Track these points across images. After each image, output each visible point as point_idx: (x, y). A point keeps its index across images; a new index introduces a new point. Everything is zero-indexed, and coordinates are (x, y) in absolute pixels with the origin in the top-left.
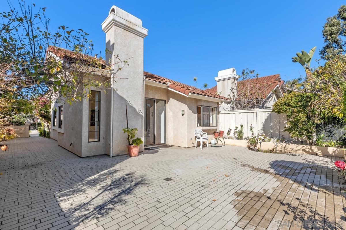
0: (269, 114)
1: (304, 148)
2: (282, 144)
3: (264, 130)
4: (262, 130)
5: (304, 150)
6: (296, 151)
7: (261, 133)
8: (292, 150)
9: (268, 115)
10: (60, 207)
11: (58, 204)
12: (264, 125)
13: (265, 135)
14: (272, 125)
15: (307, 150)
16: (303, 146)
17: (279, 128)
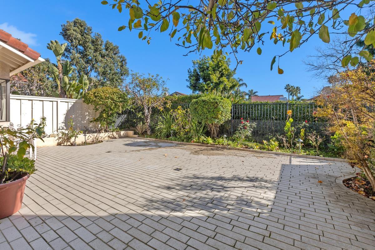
0: (72, 105)
1: (109, 135)
2: (94, 134)
3: (65, 123)
4: (63, 123)
5: (109, 137)
6: (104, 138)
7: (62, 127)
8: (101, 138)
9: (70, 106)
10: (276, 195)
11: (275, 198)
12: (65, 118)
13: (65, 128)
14: (74, 117)
15: (111, 136)
16: (108, 134)
17: (81, 120)
